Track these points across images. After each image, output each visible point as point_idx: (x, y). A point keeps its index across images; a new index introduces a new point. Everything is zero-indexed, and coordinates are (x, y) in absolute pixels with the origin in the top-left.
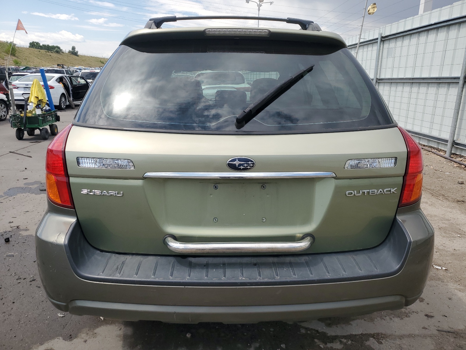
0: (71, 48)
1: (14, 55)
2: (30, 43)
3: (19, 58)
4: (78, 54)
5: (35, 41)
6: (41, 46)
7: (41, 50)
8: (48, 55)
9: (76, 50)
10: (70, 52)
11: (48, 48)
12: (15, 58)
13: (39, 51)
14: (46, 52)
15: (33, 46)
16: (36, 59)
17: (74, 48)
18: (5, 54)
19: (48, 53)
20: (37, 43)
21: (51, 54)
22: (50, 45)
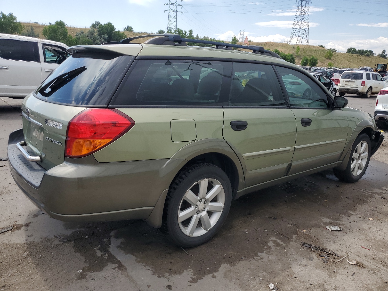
0: (382, 52)
1: (330, 59)
2: (349, 49)
3: (333, 61)
4: (387, 57)
5: (352, 47)
6: (356, 51)
7: (354, 55)
8: (358, 58)
9: (386, 53)
10: (379, 55)
11: (362, 53)
12: (330, 61)
13: (352, 55)
14: (358, 56)
15: (350, 51)
16: (346, 61)
17: (384, 52)
18: (324, 59)
19: (359, 57)
20: (354, 49)
21: (361, 57)
22: (364, 50)
